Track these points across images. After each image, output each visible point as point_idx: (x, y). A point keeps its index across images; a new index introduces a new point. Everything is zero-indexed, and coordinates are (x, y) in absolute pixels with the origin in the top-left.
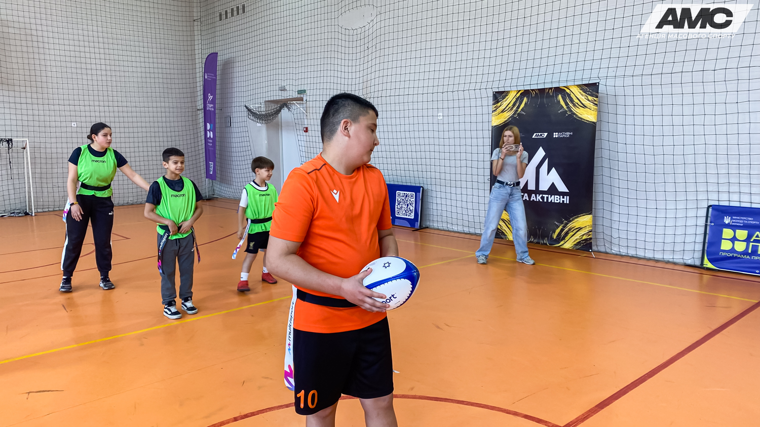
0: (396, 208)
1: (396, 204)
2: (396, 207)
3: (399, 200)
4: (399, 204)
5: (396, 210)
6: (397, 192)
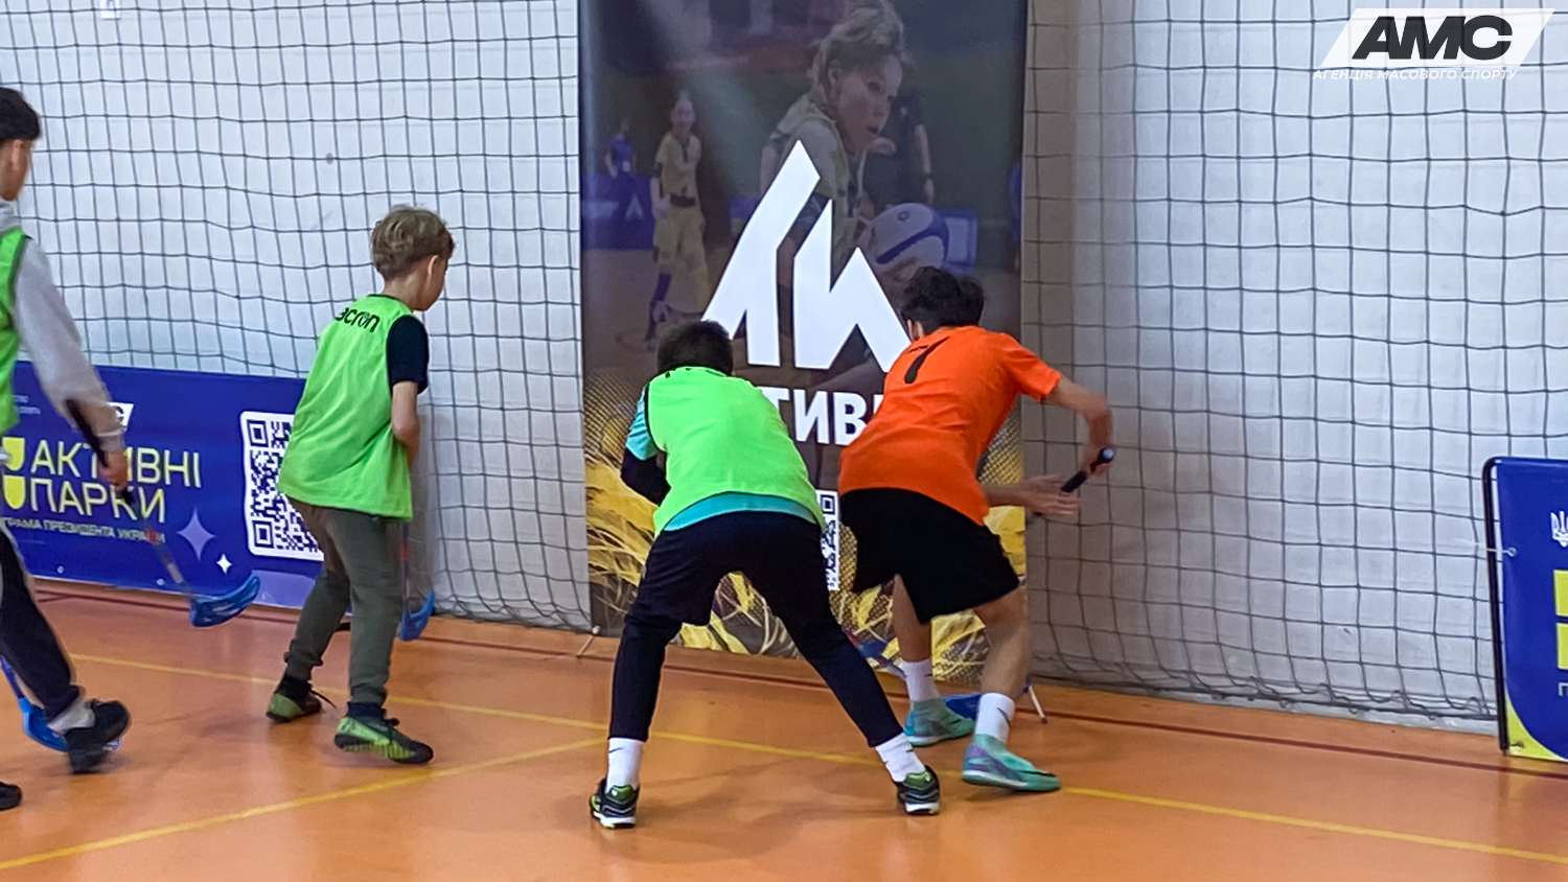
0: (248, 510)
1: (250, 486)
2: (249, 500)
3: (262, 460)
4: (264, 486)
5: (249, 519)
6: (246, 416)
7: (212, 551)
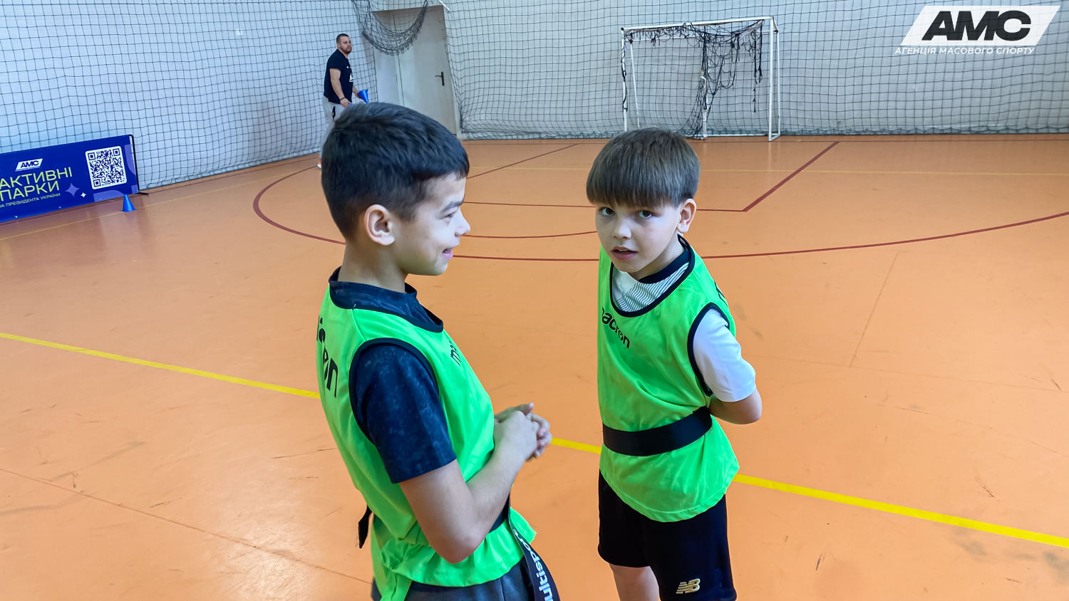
7: (79, 193)
